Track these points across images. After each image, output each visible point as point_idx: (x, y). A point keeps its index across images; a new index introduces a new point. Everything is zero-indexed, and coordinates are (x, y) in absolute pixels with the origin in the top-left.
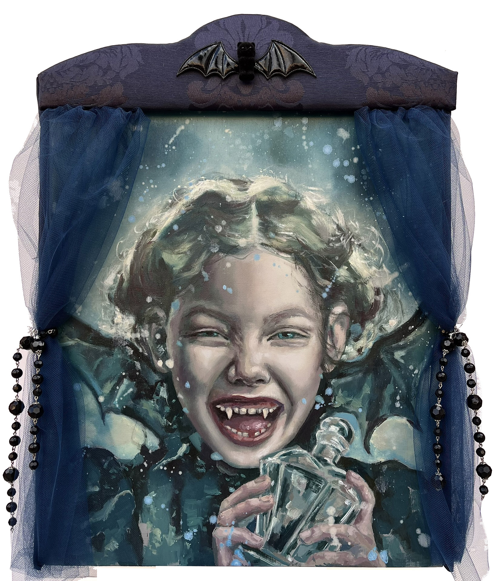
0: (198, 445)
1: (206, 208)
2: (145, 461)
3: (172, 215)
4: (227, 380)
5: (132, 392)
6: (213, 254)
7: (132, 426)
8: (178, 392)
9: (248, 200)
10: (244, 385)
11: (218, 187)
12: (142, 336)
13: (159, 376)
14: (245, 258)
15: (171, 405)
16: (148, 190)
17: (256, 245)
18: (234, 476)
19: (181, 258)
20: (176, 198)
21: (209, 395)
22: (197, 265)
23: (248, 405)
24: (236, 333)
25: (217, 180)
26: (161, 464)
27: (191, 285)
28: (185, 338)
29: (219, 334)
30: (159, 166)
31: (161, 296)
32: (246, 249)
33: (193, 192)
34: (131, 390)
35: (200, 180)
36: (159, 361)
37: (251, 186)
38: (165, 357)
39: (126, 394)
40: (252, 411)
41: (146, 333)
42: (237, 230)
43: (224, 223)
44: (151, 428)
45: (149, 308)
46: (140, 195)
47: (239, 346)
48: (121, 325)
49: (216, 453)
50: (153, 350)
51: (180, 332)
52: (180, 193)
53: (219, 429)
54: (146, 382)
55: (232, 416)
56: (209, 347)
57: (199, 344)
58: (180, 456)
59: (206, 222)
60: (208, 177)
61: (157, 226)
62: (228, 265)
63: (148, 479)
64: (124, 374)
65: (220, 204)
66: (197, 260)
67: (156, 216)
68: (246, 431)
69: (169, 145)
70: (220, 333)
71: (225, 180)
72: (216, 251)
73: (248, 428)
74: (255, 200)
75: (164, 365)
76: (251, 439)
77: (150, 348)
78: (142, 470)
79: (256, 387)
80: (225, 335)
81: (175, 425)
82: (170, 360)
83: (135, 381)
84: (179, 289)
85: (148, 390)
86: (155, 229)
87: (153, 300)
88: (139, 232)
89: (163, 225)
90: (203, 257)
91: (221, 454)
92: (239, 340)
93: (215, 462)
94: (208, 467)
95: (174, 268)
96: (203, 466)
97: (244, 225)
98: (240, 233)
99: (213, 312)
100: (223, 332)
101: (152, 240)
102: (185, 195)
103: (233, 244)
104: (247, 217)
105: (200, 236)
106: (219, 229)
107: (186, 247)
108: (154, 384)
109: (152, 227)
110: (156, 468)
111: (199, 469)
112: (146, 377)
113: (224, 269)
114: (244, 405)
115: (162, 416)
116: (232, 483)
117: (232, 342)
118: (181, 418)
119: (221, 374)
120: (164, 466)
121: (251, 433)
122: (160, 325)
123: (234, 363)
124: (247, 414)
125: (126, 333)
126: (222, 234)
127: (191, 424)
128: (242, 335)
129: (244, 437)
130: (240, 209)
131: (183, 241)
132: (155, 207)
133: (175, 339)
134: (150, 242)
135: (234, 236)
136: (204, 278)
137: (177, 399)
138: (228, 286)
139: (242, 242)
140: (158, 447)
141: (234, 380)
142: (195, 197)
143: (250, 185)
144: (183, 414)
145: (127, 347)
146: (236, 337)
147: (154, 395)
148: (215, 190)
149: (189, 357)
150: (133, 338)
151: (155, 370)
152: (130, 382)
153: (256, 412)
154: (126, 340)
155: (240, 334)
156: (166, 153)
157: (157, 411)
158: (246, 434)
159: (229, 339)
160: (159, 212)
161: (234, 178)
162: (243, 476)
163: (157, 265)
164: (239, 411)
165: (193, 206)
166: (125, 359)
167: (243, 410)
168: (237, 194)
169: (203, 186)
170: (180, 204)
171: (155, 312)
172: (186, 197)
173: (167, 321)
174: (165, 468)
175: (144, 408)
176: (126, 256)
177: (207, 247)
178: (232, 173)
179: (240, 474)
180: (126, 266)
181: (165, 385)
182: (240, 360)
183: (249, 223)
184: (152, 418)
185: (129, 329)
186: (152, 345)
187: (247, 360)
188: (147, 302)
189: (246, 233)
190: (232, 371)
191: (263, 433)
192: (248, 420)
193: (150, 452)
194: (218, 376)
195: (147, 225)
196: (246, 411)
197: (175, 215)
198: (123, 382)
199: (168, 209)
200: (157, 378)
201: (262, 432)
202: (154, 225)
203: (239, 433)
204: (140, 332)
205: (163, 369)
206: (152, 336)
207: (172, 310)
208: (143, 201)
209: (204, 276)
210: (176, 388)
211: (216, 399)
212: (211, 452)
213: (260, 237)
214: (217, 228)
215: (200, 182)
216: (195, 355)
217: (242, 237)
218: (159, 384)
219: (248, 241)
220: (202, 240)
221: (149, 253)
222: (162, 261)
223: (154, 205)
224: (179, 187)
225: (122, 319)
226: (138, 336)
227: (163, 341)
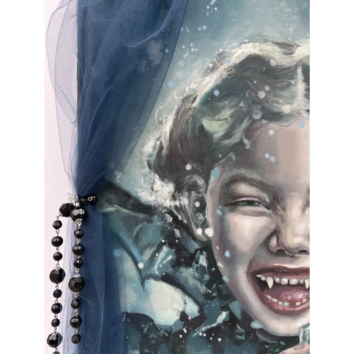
0: (238, 313)
1: (249, 73)
2: (184, 327)
3: (213, 80)
4: (269, 250)
5: (172, 260)
6: (255, 121)
7: (171, 293)
8: (218, 260)
9: (293, 64)
10: (285, 255)
11: (262, 51)
12: (181, 204)
13: (198, 244)
14: (289, 125)
15: (211, 273)
16: (188, 54)
17: (301, 111)
18: (274, 344)
19: (222, 125)
20: (218, 62)
21: (250, 264)
22: (238, 132)
23: (289, 275)
24: (279, 203)
25: (261, 43)
26: (200, 330)
27: (231, 153)
28: (225, 206)
29: (259, 203)
30: (200, 29)
31: (201, 164)
32: (290, 116)
33: (236, 55)
34: (170, 257)
35: (243, 43)
36: (198, 229)
37: (297, 50)
38: (204, 225)
39: (166, 261)
40: (294, 281)
41: (185, 201)
42: (281, 96)
43: (267, 88)
44: (190, 295)
45: (188, 175)
46: (180, 59)
47: (281, 216)
48: (160, 193)
49: (256, 321)
50: (192, 218)
51: (219, 201)
52: (222, 57)
53: (260, 298)
54: (186, 249)
55: (273, 286)
56: (249, 217)
57: (240, 214)
58: (219, 324)
59: (249, 88)
60: (252, 40)
61: (197, 91)
62: (271, 132)
63: (187, 345)
64: (163, 241)
65: (264, 68)
66: (239, 127)
67: (196, 81)
68: (287, 301)
69: (210, 6)
70: (261, 202)
71: (270, 43)
72: (258, 118)
73: (289, 298)
74: (301, 65)
75: (203, 233)
76: (292, 309)
77: (190, 216)
78: (181, 336)
79: (298, 258)
80: (267, 205)
81: (215, 292)
82: (210, 228)
83: (174, 248)
84: (219, 156)
85: (187, 258)
86: (195, 94)
87: (192, 167)
88: (179, 98)
89: (204, 90)
90: (245, 124)
91: (261, 322)
92: (281, 210)
93: (254, 330)
94: (247, 335)
95: (214, 135)
96: (243, 334)
97: (289, 90)
98: (284, 99)
99: (254, 180)
100: (264, 201)
101: (192, 106)
102: (227, 59)
103: (277, 110)
104: (293, 82)
105: (242, 102)
106: (262, 95)
107: (227, 113)
108: (193, 252)
109: (192, 93)
110: (195, 334)
111: (239, 337)
112: (186, 245)
113: (267, 136)
114: (285, 275)
115: (202, 284)
116: (272, 350)
117: (274, 211)
118: (221, 286)
119: (262, 243)
120: (203, 332)
121: (292, 303)
122: (199, 193)
123: (276, 233)
124: (289, 284)
125: (165, 200)
126: (266, 100)
127: (231, 292)
128: (285, 205)
129: (285, 307)
130: (286, 74)
131: (224, 107)
132: (196, 71)
133: (215, 208)
134: (190, 108)
135: (278, 102)
136: (244, 145)
137: (217, 268)
138: (271, 155)
139: (286, 109)
140: (198, 314)
141: (275, 251)
142: (237, 61)
143: (296, 48)
144: (222, 282)
145: (167, 215)
146: (278, 207)
147: (194, 264)
148: (258, 53)
149: (229, 226)
150: (173, 206)
151: (194, 238)
152: (169, 249)
153: (298, 283)
154: (165, 208)
155: (283, 204)
156: (208, 14)
157: (196, 278)
158: (286, 304)
159: (271, 209)
160: (200, 77)
161: (279, 41)
162: (282, 343)
163: (197, 131)
164: (280, 281)
165: (235, 71)
166: (164, 226)
167: (285, 281)
168: (282, 58)
169: (246, 50)
170: (222, 68)
171: (194, 180)
172: (228, 61)
173: (206, 189)
174: (205, 335)
175: (184, 275)
176: (166, 122)
177: (249, 114)
178: (278, 35)
179: (279, 342)
180: (166, 133)
181: (204, 253)
182: (282, 230)
183: (294, 88)
184: (192, 285)
185: (168, 197)
186: (191, 213)
187: (289, 231)
188: (186, 170)
189: (291, 99)
190: (274, 242)
191: (305, 303)
192: (289, 290)
193: (190, 318)
194: (258, 246)
195: (187, 90)
196: (287, 282)
197: (216, 80)
198: (162, 249)
199: (209, 73)
200: (196, 246)
201: (303, 302)
202: (195, 91)
203: (280, 303)
204: (180, 200)
205: (202, 237)
206: (192, 204)
207: (212, 178)
208: (183, 65)
209: (245, 144)
210: (216, 257)
211: (256, 269)
212: (251, 320)
213: (305, 104)
214: (260, 93)
215: (243, 45)
216: (235, 224)
217: (287, 103)
218: (199, 252)
219: (293, 107)
220: (244, 106)
221: (189, 119)
222: (202, 127)
223: (194, 70)
224: (221, 50)
225: (162, 186)
226: (177, 203)
227: (202, 209)
